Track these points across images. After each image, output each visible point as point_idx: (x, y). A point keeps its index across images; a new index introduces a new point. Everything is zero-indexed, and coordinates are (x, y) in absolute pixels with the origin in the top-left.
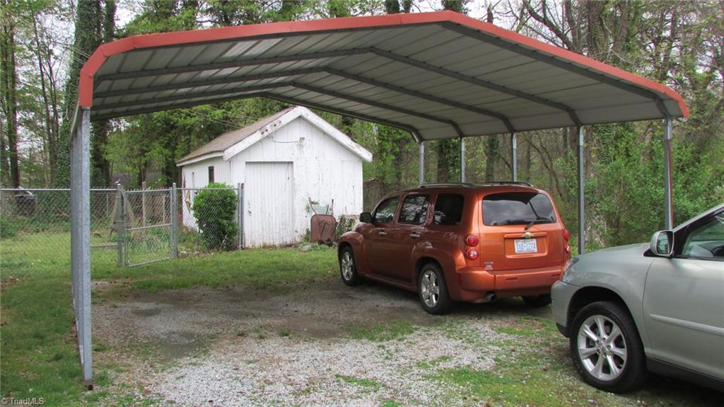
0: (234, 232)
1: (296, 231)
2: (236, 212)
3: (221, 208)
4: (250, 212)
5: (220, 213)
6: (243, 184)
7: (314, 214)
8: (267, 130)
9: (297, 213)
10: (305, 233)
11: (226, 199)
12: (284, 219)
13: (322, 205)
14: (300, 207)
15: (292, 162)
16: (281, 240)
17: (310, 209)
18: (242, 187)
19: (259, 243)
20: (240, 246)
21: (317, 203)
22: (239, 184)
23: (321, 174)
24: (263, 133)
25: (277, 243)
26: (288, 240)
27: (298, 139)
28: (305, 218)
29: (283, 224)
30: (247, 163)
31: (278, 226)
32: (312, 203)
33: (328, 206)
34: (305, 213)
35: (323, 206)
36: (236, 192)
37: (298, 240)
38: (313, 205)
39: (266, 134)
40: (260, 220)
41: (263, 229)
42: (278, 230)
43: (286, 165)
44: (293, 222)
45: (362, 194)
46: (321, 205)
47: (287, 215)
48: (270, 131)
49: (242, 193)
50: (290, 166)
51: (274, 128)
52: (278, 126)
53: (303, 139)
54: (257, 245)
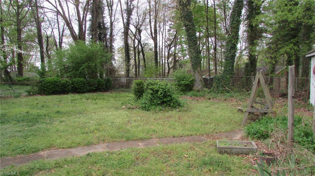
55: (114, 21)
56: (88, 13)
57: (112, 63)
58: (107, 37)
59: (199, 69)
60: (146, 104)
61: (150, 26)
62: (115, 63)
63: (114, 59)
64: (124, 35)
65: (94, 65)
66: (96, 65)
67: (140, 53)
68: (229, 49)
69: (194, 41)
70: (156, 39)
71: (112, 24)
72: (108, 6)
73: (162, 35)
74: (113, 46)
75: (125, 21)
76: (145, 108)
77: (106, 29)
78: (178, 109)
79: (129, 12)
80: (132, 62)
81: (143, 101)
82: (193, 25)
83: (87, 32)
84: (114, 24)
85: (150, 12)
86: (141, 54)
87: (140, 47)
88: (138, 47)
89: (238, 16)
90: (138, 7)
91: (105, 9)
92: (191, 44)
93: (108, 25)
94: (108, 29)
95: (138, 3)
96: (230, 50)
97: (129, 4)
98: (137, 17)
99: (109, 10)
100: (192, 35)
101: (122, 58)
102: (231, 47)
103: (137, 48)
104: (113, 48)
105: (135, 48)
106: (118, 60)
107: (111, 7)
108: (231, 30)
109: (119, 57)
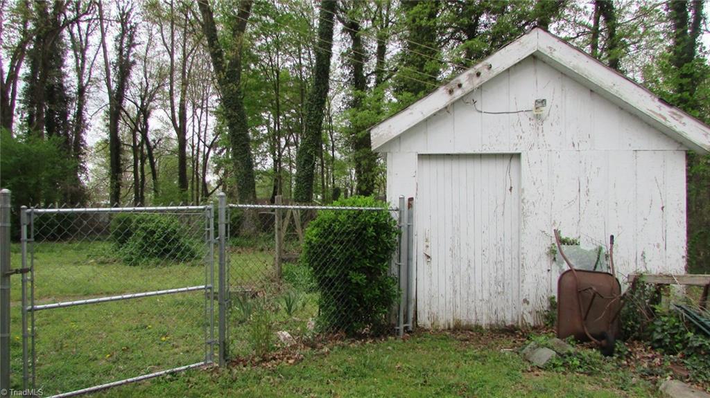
0: (386, 299)
1: (526, 301)
2: (395, 256)
3: (354, 250)
4: (429, 257)
5: (351, 259)
6: (411, 199)
7: (566, 267)
8: (460, 86)
9: (529, 262)
10: (546, 305)
11: (365, 229)
12: (500, 273)
13: (587, 246)
14: (536, 248)
15: (518, 155)
16: (494, 317)
17: (558, 256)
18: (410, 206)
19: (445, 318)
20: (402, 326)
21: (573, 243)
22: (402, 199)
23: (583, 181)
24: (451, 92)
25: (484, 322)
26: (509, 318)
27: (532, 106)
28: (545, 274)
29: (497, 283)
30: (422, 157)
31: (487, 286)
32: (563, 242)
33: (601, 249)
34: (545, 263)
35: (588, 249)
36: (395, 215)
37: (530, 320)
38: (565, 248)
39: (458, 93)
40: (449, 273)
41: (455, 291)
42: (486, 296)
43: (506, 162)
44: (521, 281)
45: (685, 224)
46: (582, 246)
47: (507, 265)
48: (467, 86)
49: (410, 217)
50: (514, 162)
51: (477, 82)
52: (486, 75)
53: (543, 102)
54: (442, 323)
55: (87, 85)
56: (23, 64)
57: (77, 179)
58: (68, 118)
59: (251, 197)
60: (133, 254)
61: (172, 102)
62: (87, 178)
63: (84, 169)
64: (111, 119)
65: (33, 182)
66: (38, 183)
67: (146, 159)
68: (302, 163)
69: (244, 145)
70: (182, 130)
71: (81, 91)
72: (74, 48)
73: (199, 122)
74: (83, 141)
75: (114, 86)
76: (130, 262)
77: (65, 100)
78: (189, 263)
79: (124, 68)
80: (129, 176)
81: (128, 250)
82: (243, 116)
83: (17, 105)
84: (87, 90)
85: (171, 74)
86: (148, 161)
87: (145, 147)
88: (142, 147)
89: (319, 107)
90: (145, 60)
91: (68, 55)
92: (237, 151)
93: (72, 90)
94: (72, 100)
95: (147, 51)
96: (304, 165)
97: (124, 53)
98: (144, 79)
99: (77, 59)
100: (240, 134)
101: (106, 167)
102: (306, 160)
103: (140, 148)
104: (83, 145)
105: (135, 148)
106: (93, 170)
107: (83, 51)
108: (306, 131)
109: (98, 164)
